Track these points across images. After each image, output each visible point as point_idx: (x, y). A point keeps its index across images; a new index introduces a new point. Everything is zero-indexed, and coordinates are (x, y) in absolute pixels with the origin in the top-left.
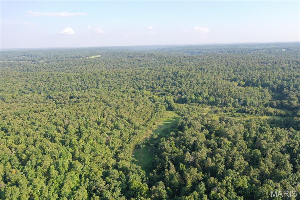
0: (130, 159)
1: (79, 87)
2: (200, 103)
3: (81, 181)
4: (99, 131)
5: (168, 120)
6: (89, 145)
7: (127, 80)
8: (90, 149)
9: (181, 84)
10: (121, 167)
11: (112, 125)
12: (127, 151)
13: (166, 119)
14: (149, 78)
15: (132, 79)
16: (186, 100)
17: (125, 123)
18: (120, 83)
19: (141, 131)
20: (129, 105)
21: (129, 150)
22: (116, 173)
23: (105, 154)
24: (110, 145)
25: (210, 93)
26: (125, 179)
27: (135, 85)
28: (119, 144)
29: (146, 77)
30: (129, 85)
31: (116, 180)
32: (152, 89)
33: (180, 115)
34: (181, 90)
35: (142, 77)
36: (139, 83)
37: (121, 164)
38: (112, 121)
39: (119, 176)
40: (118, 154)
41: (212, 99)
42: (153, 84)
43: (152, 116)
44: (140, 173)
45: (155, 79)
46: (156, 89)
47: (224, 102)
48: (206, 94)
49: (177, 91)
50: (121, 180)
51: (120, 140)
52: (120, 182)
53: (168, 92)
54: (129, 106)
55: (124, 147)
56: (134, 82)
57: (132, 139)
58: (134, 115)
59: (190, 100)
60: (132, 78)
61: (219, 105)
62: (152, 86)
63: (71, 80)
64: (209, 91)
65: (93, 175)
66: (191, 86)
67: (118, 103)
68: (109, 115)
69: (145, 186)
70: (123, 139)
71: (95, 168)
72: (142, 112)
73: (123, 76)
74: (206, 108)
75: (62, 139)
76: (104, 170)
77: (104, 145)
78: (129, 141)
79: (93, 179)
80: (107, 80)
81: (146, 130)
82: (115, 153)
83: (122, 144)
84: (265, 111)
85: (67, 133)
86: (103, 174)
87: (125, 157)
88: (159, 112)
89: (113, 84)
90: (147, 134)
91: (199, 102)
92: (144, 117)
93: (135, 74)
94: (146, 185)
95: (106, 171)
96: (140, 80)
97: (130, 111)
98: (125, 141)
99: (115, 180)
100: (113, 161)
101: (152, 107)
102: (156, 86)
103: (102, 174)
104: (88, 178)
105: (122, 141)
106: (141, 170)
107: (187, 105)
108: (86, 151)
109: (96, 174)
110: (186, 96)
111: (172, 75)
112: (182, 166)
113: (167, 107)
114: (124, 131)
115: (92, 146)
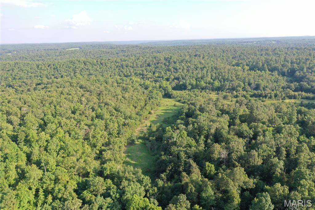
0: (122, 160)
1: (51, 76)
2: (203, 89)
3: (37, 201)
4: (74, 121)
5: (167, 108)
6: (57, 140)
7: (111, 68)
8: (57, 146)
9: (176, 69)
10: (109, 173)
11: (94, 114)
12: (116, 147)
13: (165, 108)
14: (137, 65)
15: (117, 67)
16: (185, 86)
17: (111, 111)
18: (102, 71)
19: (134, 121)
20: (115, 90)
21: (120, 147)
22: (100, 184)
23: (83, 153)
24: (90, 141)
25: (213, 78)
26: (118, 194)
27: (121, 72)
28: (103, 138)
29: (133, 64)
30: (113, 72)
31: (101, 196)
32: (141, 76)
33: (180, 103)
34: (178, 76)
35: (129, 63)
36: (125, 70)
37: (109, 168)
38: (93, 110)
39: (106, 188)
40: (103, 153)
41: (217, 84)
42: (143, 71)
43: (146, 104)
44: (142, 181)
45: (144, 66)
46: (146, 76)
47: (232, 86)
48: (209, 79)
49: (173, 77)
50: (109, 195)
51: (106, 133)
52: (109, 200)
53: (162, 78)
54: (115, 92)
55: (112, 143)
56: (119, 69)
57: (122, 131)
58: (122, 103)
59: (191, 86)
60: (117, 65)
61: (226, 90)
62: (142, 73)
63: (41, 68)
64: (212, 76)
65: (59, 190)
66: (188, 71)
67: (101, 88)
68: (88, 102)
69: (154, 204)
70: (109, 132)
71: (64, 177)
72: (132, 99)
73: (106, 63)
74: (210, 94)
75: (13, 133)
76: (81, 178)
77: (81, 140)
78: (118, 134)
79: (60, 196)
80: (87, 68)
81: (140, 121)
82: (98, 152)
83: (108, 139)
84: (286, 94)
85: (23, 125)
86: (78, 186)
87: (115, 156)
88: (154, 99)
89: (94, 72)
90: (142, 125)
91: (201, 89)
92: (136, 105)
93: (120, 61)
94: (156, 202)
95: (84, 179)
96: (127, 67)
97: (117, 97)
98: (112, 135)
99: (99, 196)
100: (96, 163)
101: (145, 94)
102: (147, 72)
103: (76, 186)
104: (50, 195)
105: (108, 135)
106: (143, 176)
107: (187, 92)
108: (52, 150)
109: (65, 188)
110: (184, 81)
111: (164, 62)
112: (208, 166)
113: (163, 94)
114: (110, 122)
115: (61, 142)
